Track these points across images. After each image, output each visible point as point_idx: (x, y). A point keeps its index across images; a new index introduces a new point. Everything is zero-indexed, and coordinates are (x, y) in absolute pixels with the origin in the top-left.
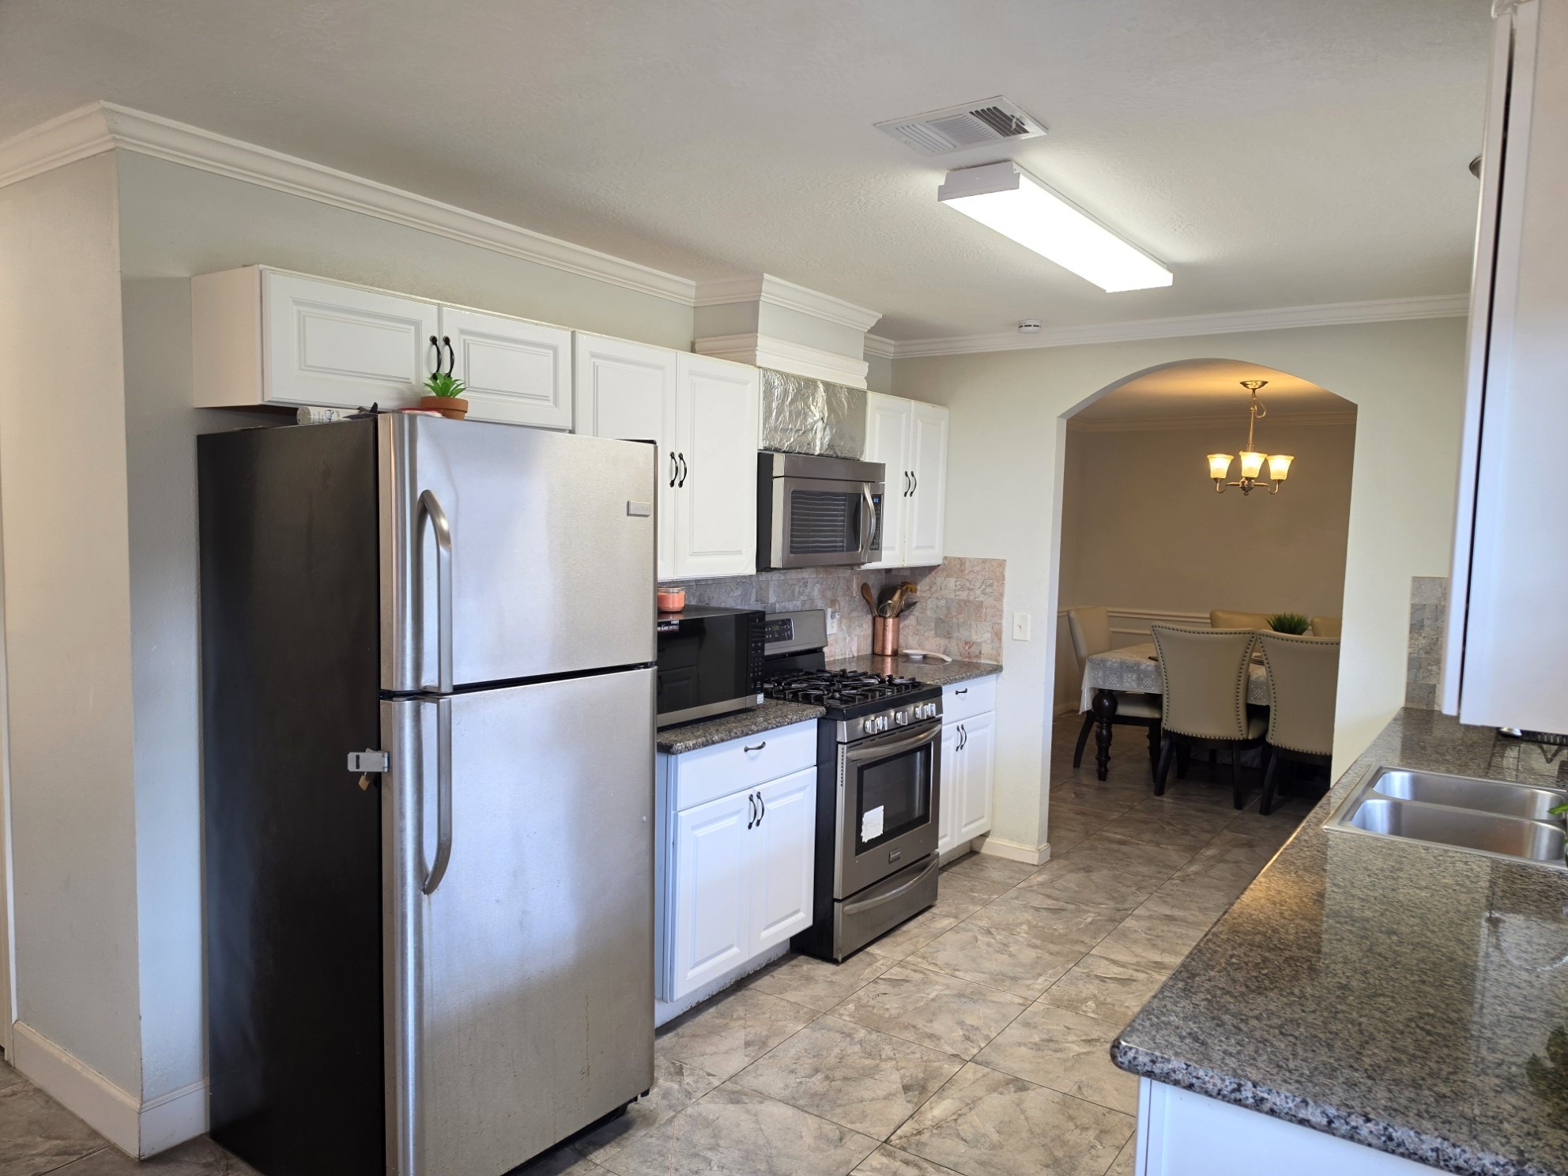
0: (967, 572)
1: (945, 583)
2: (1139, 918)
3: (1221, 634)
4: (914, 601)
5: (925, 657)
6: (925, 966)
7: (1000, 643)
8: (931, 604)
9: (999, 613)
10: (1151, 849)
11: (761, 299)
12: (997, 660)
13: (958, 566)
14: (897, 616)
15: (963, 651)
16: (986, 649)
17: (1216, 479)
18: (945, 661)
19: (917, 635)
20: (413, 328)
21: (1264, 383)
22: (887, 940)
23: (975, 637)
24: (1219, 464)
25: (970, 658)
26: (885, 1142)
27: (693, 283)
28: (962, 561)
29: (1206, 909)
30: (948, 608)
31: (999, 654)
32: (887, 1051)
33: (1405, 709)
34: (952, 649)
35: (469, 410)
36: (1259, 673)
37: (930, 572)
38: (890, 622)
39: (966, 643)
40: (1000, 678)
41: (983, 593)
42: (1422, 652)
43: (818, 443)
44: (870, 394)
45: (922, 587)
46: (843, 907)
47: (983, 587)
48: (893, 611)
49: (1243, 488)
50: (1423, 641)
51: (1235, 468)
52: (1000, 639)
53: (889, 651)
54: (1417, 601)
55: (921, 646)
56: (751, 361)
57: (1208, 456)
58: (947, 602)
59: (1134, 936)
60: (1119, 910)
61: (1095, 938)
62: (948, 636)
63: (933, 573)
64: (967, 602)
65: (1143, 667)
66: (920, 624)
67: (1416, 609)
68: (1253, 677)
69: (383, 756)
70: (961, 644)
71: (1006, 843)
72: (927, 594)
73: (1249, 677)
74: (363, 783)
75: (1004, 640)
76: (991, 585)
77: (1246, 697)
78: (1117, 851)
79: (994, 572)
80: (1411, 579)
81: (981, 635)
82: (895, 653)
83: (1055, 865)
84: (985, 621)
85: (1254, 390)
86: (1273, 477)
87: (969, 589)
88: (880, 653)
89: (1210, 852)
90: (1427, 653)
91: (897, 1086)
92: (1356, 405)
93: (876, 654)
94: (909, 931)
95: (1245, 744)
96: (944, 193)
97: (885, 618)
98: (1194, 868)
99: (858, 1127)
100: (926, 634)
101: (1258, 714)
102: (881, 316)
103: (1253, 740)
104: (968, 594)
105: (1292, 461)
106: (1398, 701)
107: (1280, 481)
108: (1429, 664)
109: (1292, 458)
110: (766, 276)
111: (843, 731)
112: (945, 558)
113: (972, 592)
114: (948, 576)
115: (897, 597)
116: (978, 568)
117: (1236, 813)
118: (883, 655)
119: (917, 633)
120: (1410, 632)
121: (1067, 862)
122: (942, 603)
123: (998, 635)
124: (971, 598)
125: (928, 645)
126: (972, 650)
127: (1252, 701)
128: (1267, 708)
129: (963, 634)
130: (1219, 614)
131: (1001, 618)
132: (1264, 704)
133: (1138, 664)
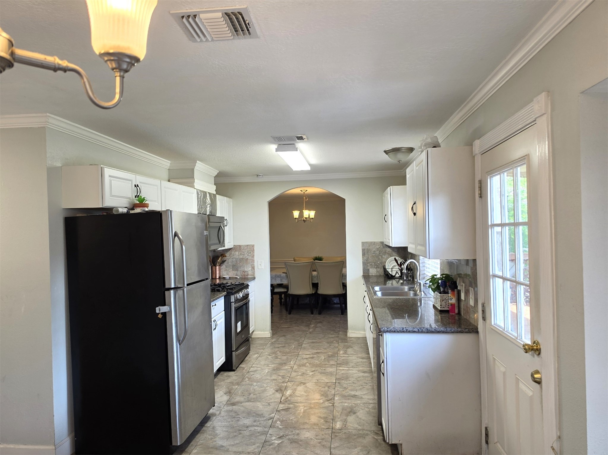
0: (242, 249)
1: (235, 253)
2: (305, 344)
3: (303, 263)
4: (225, 260)
5: (230, 278)
6: (259, 366)
7: (254, 270)
8: (230, 260)
9: (253, 261)
10: (296, 328)
11: (195, 168)
12: (253, 276)
13: (239, 248)
14: (220, 265)
15: (242, 274)
16: (250, 273)
17: (296, 218)
18: (237, 278)
19: (226, 271)
20: (131, 182)
21: (307, 190)
22: (242, 363)
23: (246, 270)
24: (296, 214)
25: (245, 276)
26: (280, 402)
27: (170, 162)
28: (240, 246)
29: (320, 338)
30: (236, 261)
31: (254, 274)
32: (265, 385)
33: (363, 275)
34: (239, 274)
35: (149, 206)
36: (315, 273)
37: (229, 250)
38: (218, 267)
39: (243, 272)
40: (255, 281)
41: (248, 255)
42: (365, 261)
43: (208, 211)
44: (217, 195)
45: (227, 254)
46: (235, 352)
47: (248, 253)
48: (219, 263)
49: (304, 221)
50: (366, 258)
51: (301, 214)
52: (254, 269)
53: (218, 278)
54: (363, 248)
55: (228, 274)
56: (193, 187)
57: (293, 212)
58: (236, 259)
59: (307, 348)
60: (299, 343)
61: (298, 350)
62: (237, 270)
63: (230, 250)
64: (242, 259)
65: (282, 276)
66: (227, 267)
67: (363, 250)
68: (313, 275)
69: (168, 307)
70: (242, 272)
71: (260, 332)
72: (229, 257)
73: (312, 274)
74: (160, 316)
75: (255, 269)
76: (250, 253)
77: (312, 281)
78: (289, 330)
79: (251, 249)
80: (361, 242)
81: (248, 269)
82: (220, 278)
83: (274, 336)
84: (249, 264)
85: (304, 192)
86: (311, 217)
87: (243, 255)
88: (215, 278)
89: (312, 326)
90: (366, 261)
91: (274, 391)
92: (345, 199)
93: (213, 279)
94: (247, 360)
95: (312, 295)
96: (277, 150)
97: (216, 266)
98: (311, 330)
99: (271, 401)
100: (229, 270)
101: (315, 286)
102: (218, 172)
103: (314, 293)
104: (243, 256)
105: (315, 213)
106: (361, 273)
107: (312, 218)
108: (367, 264)
109: (315, 212)
110: (197, 161)
111: (233, 299)
112: (234, 245)
113: (244, 256)
114: (236, 251)
115: (220, 259)
116: (246, 248)
117: (313, 315)
118: (216, 279)
119: (226, 270)
120: (362, 256)
121: (277, 335)
122: (234, 260)
123: (253, 268)
124: (244, 257)
125: (230, 274)
126: (245, 273)
127: (314, 282)
128: (318, 283)
129: (242, 269)
130: (296, 258)
131: (254, 263)
132: (316, 282)
133: (280, 275)
